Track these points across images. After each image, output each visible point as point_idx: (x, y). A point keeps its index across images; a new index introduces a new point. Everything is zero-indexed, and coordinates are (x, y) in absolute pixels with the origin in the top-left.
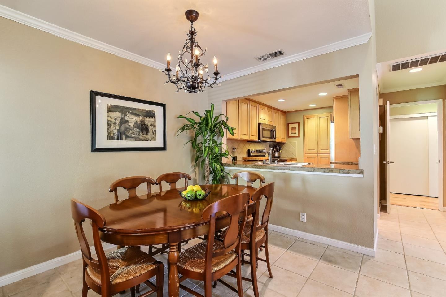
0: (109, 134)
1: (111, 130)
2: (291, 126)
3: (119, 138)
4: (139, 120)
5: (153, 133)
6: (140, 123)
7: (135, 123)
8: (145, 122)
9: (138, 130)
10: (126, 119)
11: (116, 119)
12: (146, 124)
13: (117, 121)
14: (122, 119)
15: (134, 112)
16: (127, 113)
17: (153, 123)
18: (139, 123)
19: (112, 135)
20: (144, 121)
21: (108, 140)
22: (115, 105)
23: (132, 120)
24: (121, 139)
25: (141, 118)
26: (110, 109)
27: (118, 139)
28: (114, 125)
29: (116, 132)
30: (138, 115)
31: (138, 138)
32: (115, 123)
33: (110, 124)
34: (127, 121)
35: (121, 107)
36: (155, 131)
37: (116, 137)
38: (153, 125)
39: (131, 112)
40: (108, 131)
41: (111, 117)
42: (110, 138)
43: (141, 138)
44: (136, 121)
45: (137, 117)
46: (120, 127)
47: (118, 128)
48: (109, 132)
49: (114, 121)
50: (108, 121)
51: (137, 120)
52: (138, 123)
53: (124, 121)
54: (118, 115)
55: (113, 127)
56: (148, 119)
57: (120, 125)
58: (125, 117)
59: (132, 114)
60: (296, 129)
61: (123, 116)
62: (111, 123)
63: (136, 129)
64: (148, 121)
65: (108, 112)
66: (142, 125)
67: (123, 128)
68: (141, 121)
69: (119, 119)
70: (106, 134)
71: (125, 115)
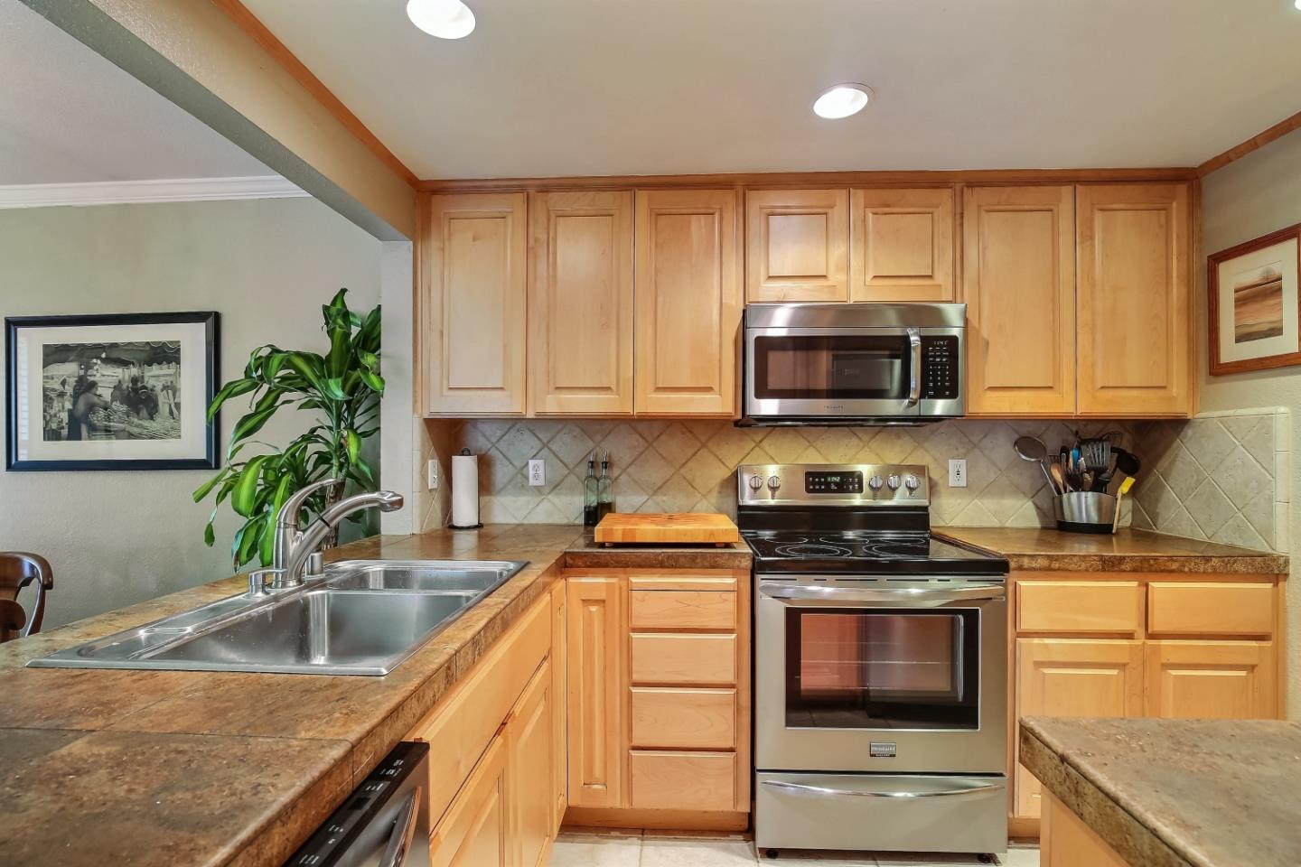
0: (47, 423)
1: (52, 412)
2: (1235, 275)
3: (74, 435)
4: (127, 378)
5: (171, 413)
6: (131, 385)
7: (115, 387)
8: (146, 379)
9: (124, 408)
10: (91, 379)
11: (63, 383)
12: (149, 386)
13: (66, 387)
14: (81, 380)
15: (114, 355)
16: (95, 361)
17: (172, 382)
18: (128, 387)
19: (54, 426)
20: (143, 377)
21: (44, 439)
22: (63, 345)
23: (107, 378)
24: (79, 437)
25: (134, 371)
26: (54, 354)
28: (60, 399)
29: (65, 416)
30: (124, 363)
31: (124, 430)
32: (62, 395)
33: (51, 398)
34: (93, 385)
35: (79, 345)
36: (178, 406)
37: (65, 432)
38: (172, 388)
39: (104, 356)
40: (44, 417)
41: (52, 378)
42: (51, 435)
43: (135, 430)
44: (120, 382)
45: (120, 370)
46: (75, 404)
47: (68, 405)
48: (48, 418)
49: (59, 387)
50: (45, 390)
51: (121, 377)
52: (124, 386)
53: (85, 386)
54: (70, 370)
55: (56, 405)
56: (155, 370)
57: (76, 396)
58: (89, 373)
59: (107, 361)
60: (1278, 291)
61: (82, 372)
62: (53, 395)
63: (118, 404)
64: (155, 376)
65: (45, 366)
66: (135, 390)
67: (81, 406)
68: (134, 380)
69: (72, 381)
70: (41, 423)
71: (89, 367)
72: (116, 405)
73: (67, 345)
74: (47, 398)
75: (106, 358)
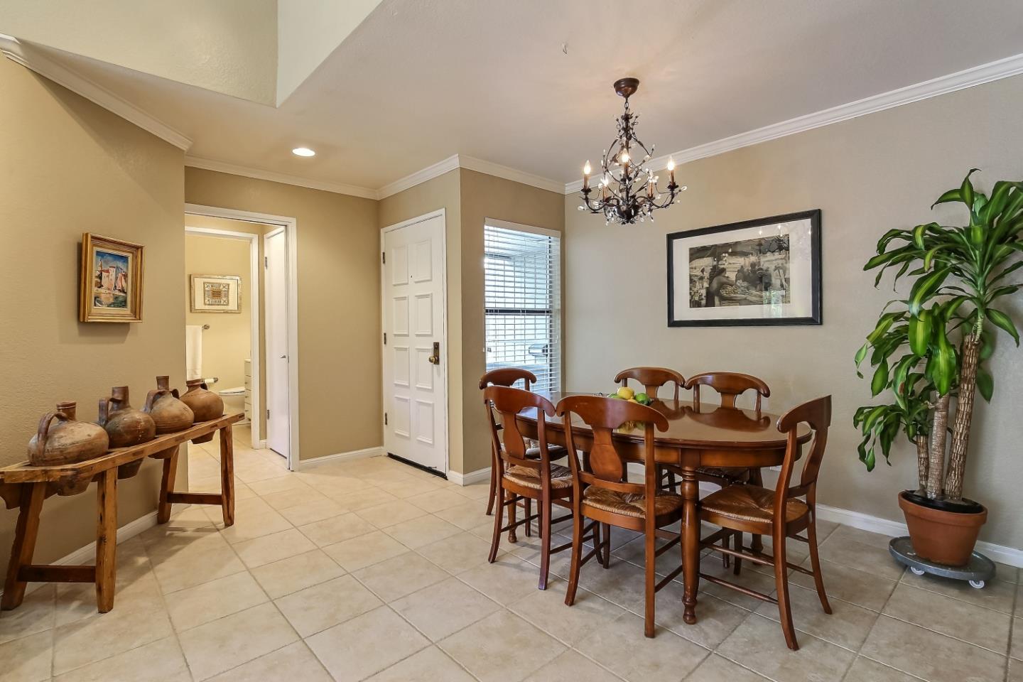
0: (692, 297)
1: (695, 290)
3: (710, 303)
4: (747, 263)
5: (782, 286)
6: (750, 268)
7: (738, 271)
8: (762, 264)
9: (746, 284)
10: (722, 266)
11: (703, 271)
12: (764, 268)
13: (705, 273)
14: (714, 268)
15: (734, 249)
16: (724, 255)
17: (782, 264)
18: (748, 270)
19: (697, 298)
20: (759, 262)
21: (691, 307)
22: (703, 247)
24: (713, 305)
25: (753, 259)
26: (696, 253)
27: (707, 306)
28: (701, 281)
29: (704, 292)
30: (745, 254)
31: (746, 299)
32: (702, 278)
33: (695, 281)
34: (723, 270)
35: (712, 246)
36: (787, 280)
37: (704, 302)
38: (783, 269)
39: (730, 251)
40: (690, 293)
41: (695, 269)
42: (695, 304)
43: (754, 299)
44: (742, 267)
45: (743, 259)
46: (710, 284)
47: (706, 285)
48: (693, 294)
49: (700, 274)
50: (691, 276)
51: (743, 264)
52: (745, 270)
53: (717, 272)
54: (707, 262)
55: (698, 285)
56: (769, 256)
57: (711, 279)
58: (720, 263)
59: (733, 254)
61: (715, 263)
62: (695, 279)
63: (741, 281)
64: (769, 261)
65: (690, 261)
66: (753, 272)
67: (715, 285)
68: (753, 265)
69: (708, 270)
70: (688, 298)
71: (719, 259)
72: (740, 283)
73: (705, 247)
74: (692, 281)
75: (732, 252)
